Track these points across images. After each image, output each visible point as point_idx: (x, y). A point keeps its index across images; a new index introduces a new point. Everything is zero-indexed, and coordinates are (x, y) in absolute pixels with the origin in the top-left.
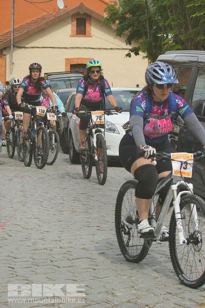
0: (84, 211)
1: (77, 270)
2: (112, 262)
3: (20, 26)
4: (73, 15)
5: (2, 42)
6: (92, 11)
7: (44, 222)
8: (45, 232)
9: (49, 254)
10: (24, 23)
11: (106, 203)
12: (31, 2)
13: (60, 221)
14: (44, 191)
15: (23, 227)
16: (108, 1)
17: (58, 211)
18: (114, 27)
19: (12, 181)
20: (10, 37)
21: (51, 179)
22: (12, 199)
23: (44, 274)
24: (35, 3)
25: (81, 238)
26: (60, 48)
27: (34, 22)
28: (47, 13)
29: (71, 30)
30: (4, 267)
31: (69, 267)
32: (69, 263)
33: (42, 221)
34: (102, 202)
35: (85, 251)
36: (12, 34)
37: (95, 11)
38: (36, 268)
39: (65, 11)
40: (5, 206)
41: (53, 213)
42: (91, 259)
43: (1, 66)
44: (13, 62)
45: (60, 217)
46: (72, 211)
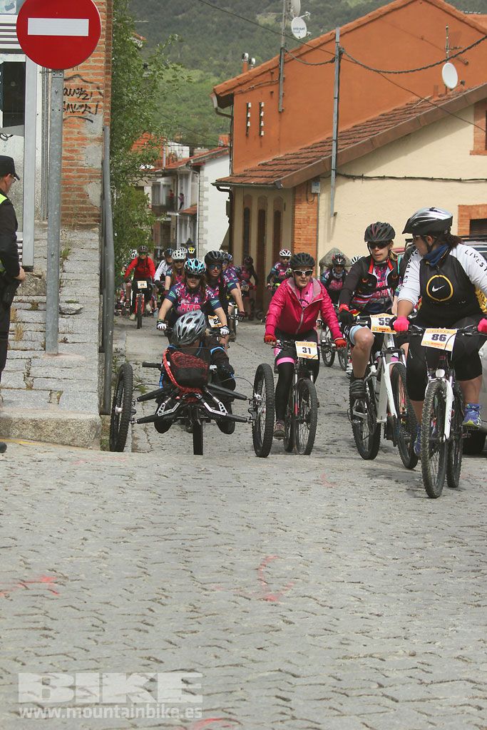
0: (470, 568)
1: (439, 708)
3: (354, 127)
4: (478, 102)
5: (309, 163)
7: (374, 593)
8: (373, 617)
9: (377, 669)
10: (363, 121)
12: (378, 72)
13: (411, 591)
14: (381, 518)
15: (322, 603)
17: (408, 566)
19: (308, 492)
20: (330, 152)
21: (402, 490)
22: (302, 535)
24: (389, 72)
25: (457, 632)
26: (446, 180)
27: (386, 117)
28: (418, 98)
29: (473, 137)
30: (266, 696)
31: (420, 700)
32: (421, 692)
33: (368, 588)
35: (464, 664)
36: (334, 144)
38: (341, 701)
39: (460, 92)
40: (282, 551)
41: (397, 572)
42: (475, 682)
43: (308, 221)
44: (335, 211)
45: (411, 582)
46: (442, 568)
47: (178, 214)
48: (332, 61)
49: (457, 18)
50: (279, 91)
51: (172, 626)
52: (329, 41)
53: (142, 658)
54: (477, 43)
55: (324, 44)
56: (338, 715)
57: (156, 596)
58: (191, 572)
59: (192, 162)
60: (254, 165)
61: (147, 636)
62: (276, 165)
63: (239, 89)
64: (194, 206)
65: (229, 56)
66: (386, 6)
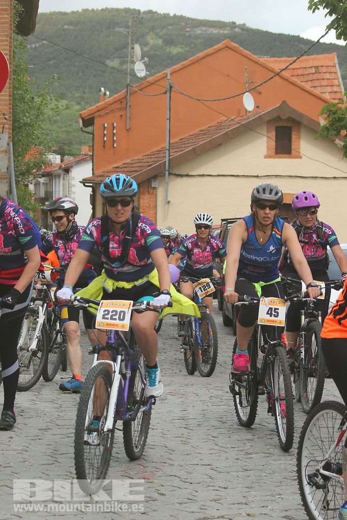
3: (181, 139)
4: (269, 121)
5: (149, 166)
6: (302, 115)
7: (220, 472)
8: (222, 489)
10: (187, 135)
12: (199, 100)
13: (247, 470)
14: (220, 419)
15: (185, 480)
16: (328, 98)
17: (243, 453)
18: (339, 143)
19: (166, 401)
20: (164, 158)
21: (231, 398)
22: (165, 432)
24: (207, 101)
25: (282, 499)
26: (248, 176)
28: (226, 118)
29: (266, 146)
33: (217, 469)
36: (167, 152)
37: (306, 114)
39: (256, 114)
40: (153, 444)
41: (236, 457)
43: (149, 207)
44: (169, 200)
45: (246, 464)
46: (267, 453)
48: (165, 93)
49: (252, 61)
50: (127, 114)
52: (163, 78)
54: (271, 79)
55: (159, 80)
57: (65, 477)
59: (63, 166)
60: (110, 168)
62: (126, 167)
63: (98, 113)
65: (87, 90)
66: (202, 53)
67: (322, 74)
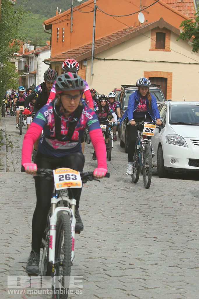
0: (143, 222)
2: (164, 273)
3: (101, 38)
4: (153, 29)
5: (83, 53)
6: (172, 26)
7: (103, 232)
8: (102, 241)
9: (103, 263)
10: (105, 36)
11: (166, 215)
12: (111, 16)
13: (119, 231)
14: (107, 201)
15: (82, 236)
16: (188, 17)
17: (118, 221)
18: (190, 43)
20: (91, 49)
21: (116, 189)
23: (94, 282)
24: (116, 16)
25: (137, 248)
26: (139, 61)
27: (115, 34)
28: (128, 27)
29: (150, 44)
31: (120, 276)
32: (121, 273)
33: (101, 230)
34: (162, 213)
35: (139, 261)
36: (93, 46)
37: (174, 26)
38: (88, 276)
39: (146, 25)
41: (113, 223)
42: (143, 269)
44: (93, 73)
45: (119, 227)
46: (132, 221)
47: (29, 74)
48: (93, 11)
50: (71, 23)
51: (19, 244)
52: (92, 3)
53: (6, 257)
54: (152, 5)
55: (90, 4)
56: (86, 282)
57: (13, 232)
58: (28, 222)
59: (35, 52)
60: (60, 53)
61: (8, 248)
62: (69, 54)
63: (54, 22)
64: (35, 70)
65: (51, 8)
67: (185, 3)
